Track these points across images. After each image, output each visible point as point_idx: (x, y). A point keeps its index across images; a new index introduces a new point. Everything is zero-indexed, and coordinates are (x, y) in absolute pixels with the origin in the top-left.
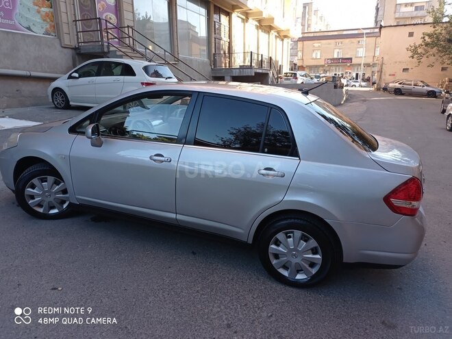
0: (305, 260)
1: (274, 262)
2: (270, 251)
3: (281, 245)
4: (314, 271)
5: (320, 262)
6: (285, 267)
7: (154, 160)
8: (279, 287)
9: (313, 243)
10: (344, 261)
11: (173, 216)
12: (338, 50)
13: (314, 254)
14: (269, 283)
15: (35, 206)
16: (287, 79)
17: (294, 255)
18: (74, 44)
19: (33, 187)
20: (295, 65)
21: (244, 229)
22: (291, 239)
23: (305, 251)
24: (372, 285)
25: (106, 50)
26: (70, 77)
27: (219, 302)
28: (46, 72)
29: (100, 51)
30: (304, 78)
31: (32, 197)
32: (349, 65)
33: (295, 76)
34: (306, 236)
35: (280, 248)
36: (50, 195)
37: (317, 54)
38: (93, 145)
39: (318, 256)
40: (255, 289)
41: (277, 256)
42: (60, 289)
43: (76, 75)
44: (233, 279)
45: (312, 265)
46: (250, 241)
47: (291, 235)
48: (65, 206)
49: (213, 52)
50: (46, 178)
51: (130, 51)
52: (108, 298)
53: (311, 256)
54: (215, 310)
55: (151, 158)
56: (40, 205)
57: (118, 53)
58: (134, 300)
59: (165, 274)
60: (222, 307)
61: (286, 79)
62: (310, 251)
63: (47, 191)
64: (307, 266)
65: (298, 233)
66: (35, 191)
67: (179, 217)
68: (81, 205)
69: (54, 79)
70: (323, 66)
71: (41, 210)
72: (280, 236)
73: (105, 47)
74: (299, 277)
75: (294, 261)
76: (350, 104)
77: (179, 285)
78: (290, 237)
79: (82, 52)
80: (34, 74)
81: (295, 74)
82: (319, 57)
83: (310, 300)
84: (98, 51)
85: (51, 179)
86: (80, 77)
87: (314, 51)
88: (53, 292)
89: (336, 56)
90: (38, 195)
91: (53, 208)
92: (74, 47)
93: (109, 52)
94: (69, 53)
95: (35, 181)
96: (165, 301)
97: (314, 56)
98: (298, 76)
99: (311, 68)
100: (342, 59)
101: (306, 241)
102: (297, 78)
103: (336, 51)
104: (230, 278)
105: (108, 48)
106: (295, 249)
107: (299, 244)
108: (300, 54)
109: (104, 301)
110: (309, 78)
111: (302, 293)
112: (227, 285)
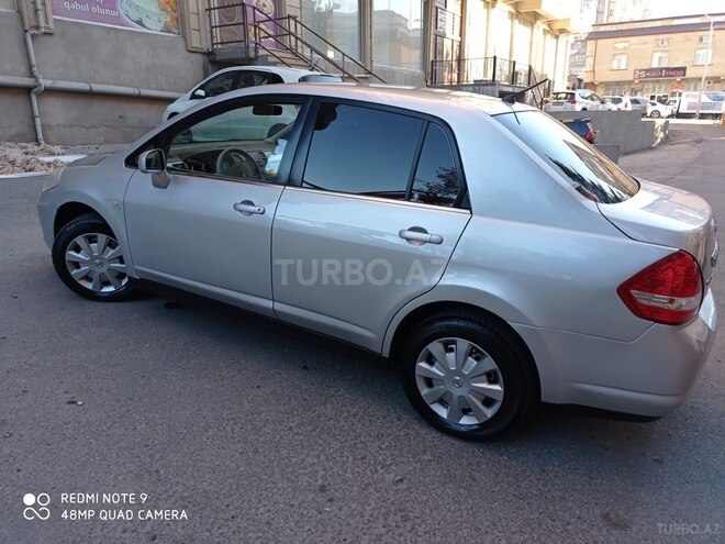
0: (476, 392)
1: (424, 391)
2: (417, 372)
3: (436, 364)
4: (490, 413)
5: (500, 398)
6: (442, 402)
7: (240, 211)
8: (431, 435)
9: (489, 363)
10: (543, 399)
11: (268, 304)
12: (659, 54)
13: (491, 382)
14: (417, 427)
15: (81, 279)
16: (558, 104)
17: (457, 382)
18: (206, 46)
19: (77, 249)
20: (580, 80)
21: (376, 333)
22: (453, 354)
23: (475, 377)
24: (606, 449)
25: (252, 54)
26: (194, 97)
27: (320, 448)
28: (162, 90)
29: (243, 55)
30: (589, 101)
31: (77, 265)
32: (678, 79)
33: (571, 98)
34: (477, 351)
35: (434, 369)
36: (101, 264)
37: (620, 60)
38: (156, 185)
39: (497, 387)
40: (389, 435)
41: (429, 382)
42: (80, 403)
43: (202, 93)
44: (355, 415)
45: (488, 402)
46: (386, 353)
47: (454, 346)
48: (124, 282)
49: (431, 58)
50: (96, 236)
51: (290, 56)
52: (146, 424)
53: (485, 385)
54: (309, 460)
55: (235, 206)
56: (88, 278)
57: (271, 59)
58: (185, 431)
59: (249, 395)
60: (323, 457)
61: (555, 104)
62: (485, 377)
63: (97, 258)
64: (479, 404)
65: (463, 345)
66: (80, 256)
67: (279, 307)
68: (142, 281)
69: (172, 100)
70: (631, 82)
71: (89, 286)
72: (435, 347)
73: (250, 49)
74: (465, 421)
75: (457, 392)
76: (672, 147)
77: (263, 415)
78: (451, 350)
79: (218, 58)
80: (145, 92)
81: (573, 94)
82: (623, 67)
83: (478, 464)
84: (240, 56)
85: (102, 238)
86: (207, 96)
87: (615, 55)
88: (68, 406)
89: (655, 65)
90: (85, 263)
91: (107, 284)
92: (205, 50)
93: (257, 57)
94: (198, 60)
95: (80, 240)
96: (233, 438)
97: (615, 66)
98: (577, 98)
99: (607, 85)
100: (667, 69)
101: (477, 359)
102: (574, 102)
103: (657, 55)
104: (353, 412)
105: (256, 51)
106: (458, 372)
107: (464, 362)
108: (590, 61)
109: (139, 428)
110: (597, 103)
111: (468, 449)
112: (342, 423)
